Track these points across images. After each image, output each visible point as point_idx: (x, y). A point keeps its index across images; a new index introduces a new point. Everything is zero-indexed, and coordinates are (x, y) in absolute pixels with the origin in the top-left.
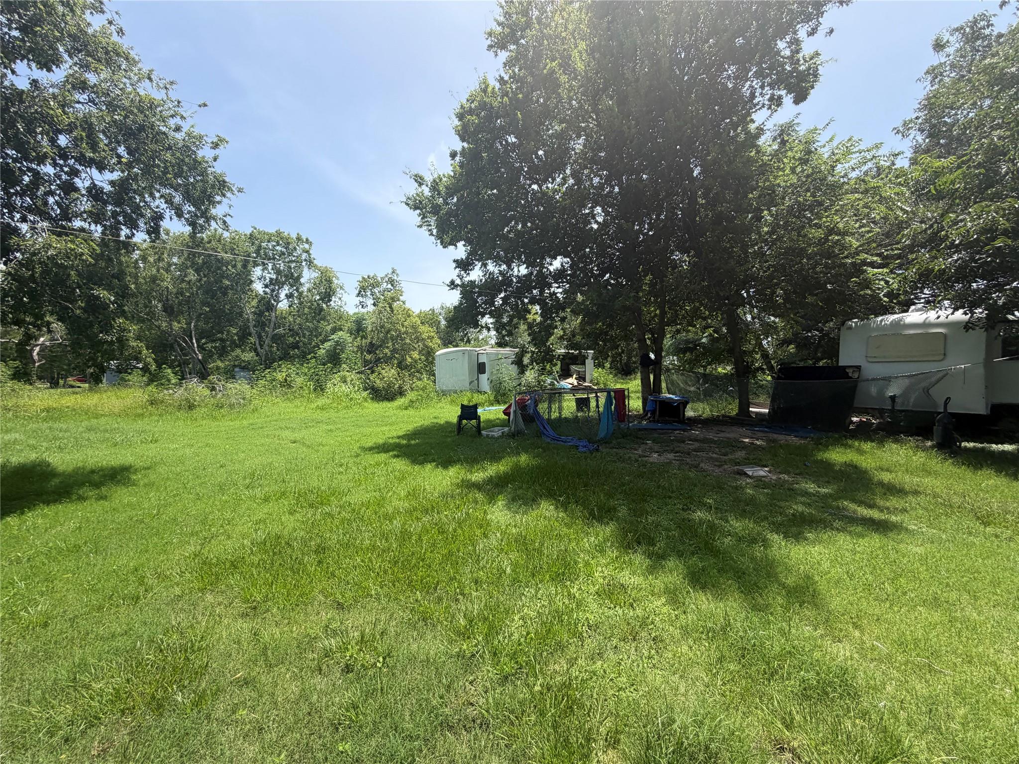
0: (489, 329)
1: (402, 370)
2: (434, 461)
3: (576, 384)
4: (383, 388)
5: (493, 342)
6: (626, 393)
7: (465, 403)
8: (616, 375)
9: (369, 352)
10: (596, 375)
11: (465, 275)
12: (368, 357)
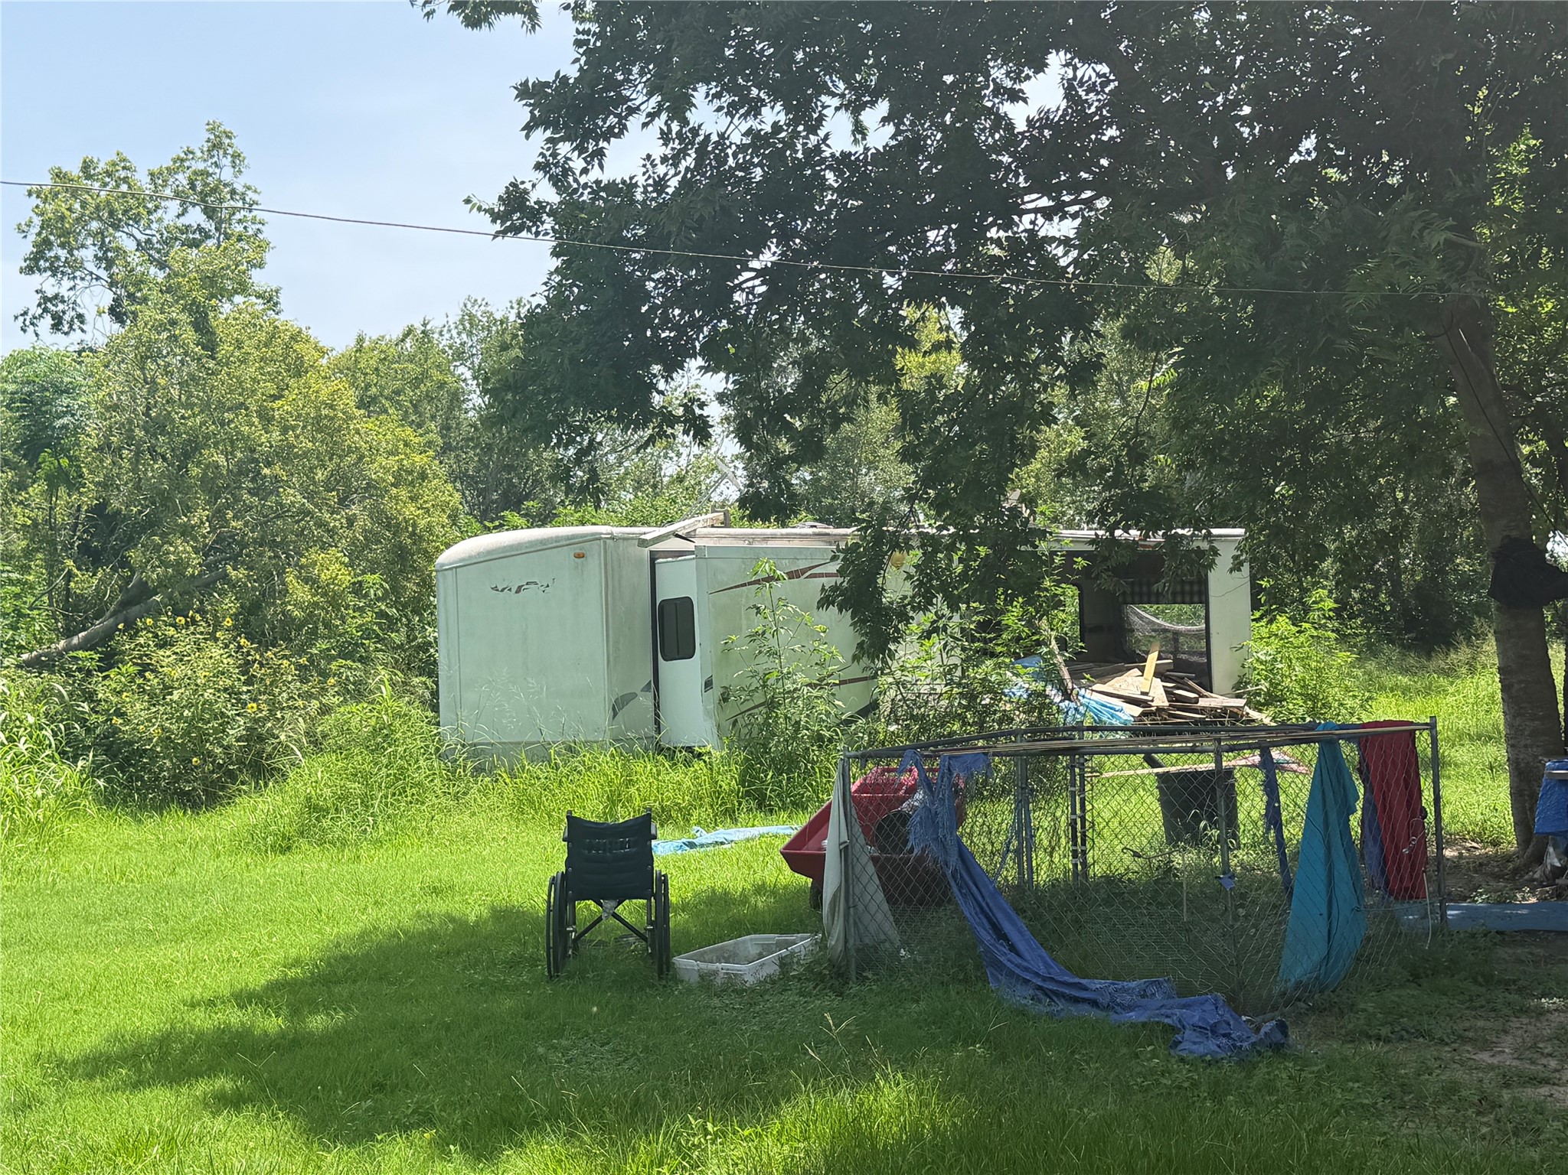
0: (701, 430)
1: (264, 642)
2: (426, 1119)
3: (1160, 699)
4: (166, 740)
5: (731, 491)
6: (1423, 741)
7: (592, 811)
8: (1369, 651)
9: (90, 557)
10: (1263, 652)
11: (578, 164)
12: (86, 583)
